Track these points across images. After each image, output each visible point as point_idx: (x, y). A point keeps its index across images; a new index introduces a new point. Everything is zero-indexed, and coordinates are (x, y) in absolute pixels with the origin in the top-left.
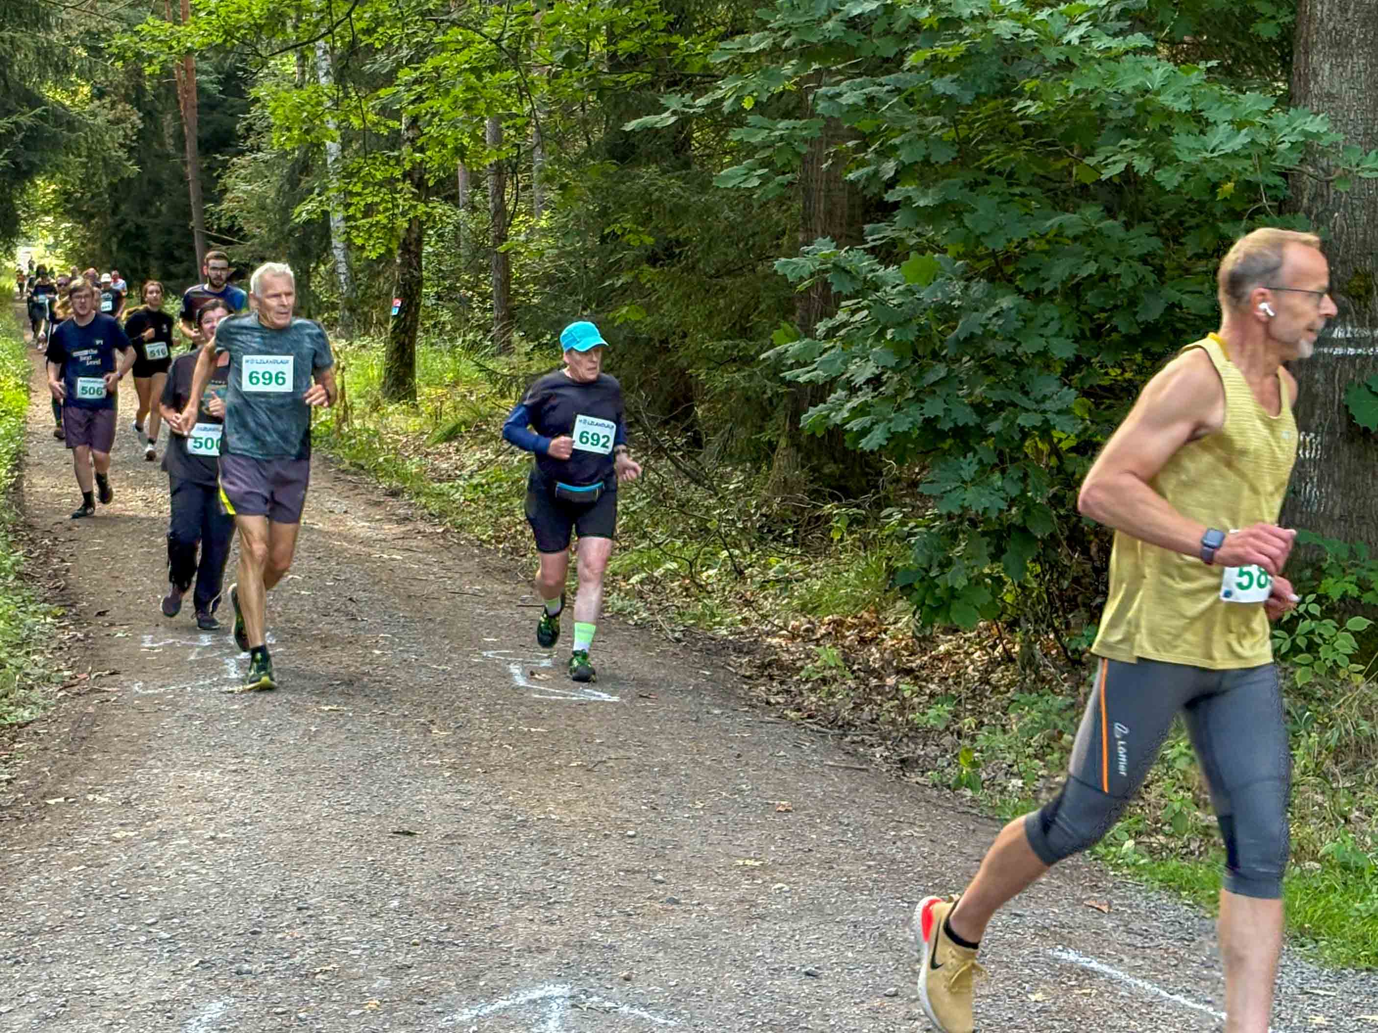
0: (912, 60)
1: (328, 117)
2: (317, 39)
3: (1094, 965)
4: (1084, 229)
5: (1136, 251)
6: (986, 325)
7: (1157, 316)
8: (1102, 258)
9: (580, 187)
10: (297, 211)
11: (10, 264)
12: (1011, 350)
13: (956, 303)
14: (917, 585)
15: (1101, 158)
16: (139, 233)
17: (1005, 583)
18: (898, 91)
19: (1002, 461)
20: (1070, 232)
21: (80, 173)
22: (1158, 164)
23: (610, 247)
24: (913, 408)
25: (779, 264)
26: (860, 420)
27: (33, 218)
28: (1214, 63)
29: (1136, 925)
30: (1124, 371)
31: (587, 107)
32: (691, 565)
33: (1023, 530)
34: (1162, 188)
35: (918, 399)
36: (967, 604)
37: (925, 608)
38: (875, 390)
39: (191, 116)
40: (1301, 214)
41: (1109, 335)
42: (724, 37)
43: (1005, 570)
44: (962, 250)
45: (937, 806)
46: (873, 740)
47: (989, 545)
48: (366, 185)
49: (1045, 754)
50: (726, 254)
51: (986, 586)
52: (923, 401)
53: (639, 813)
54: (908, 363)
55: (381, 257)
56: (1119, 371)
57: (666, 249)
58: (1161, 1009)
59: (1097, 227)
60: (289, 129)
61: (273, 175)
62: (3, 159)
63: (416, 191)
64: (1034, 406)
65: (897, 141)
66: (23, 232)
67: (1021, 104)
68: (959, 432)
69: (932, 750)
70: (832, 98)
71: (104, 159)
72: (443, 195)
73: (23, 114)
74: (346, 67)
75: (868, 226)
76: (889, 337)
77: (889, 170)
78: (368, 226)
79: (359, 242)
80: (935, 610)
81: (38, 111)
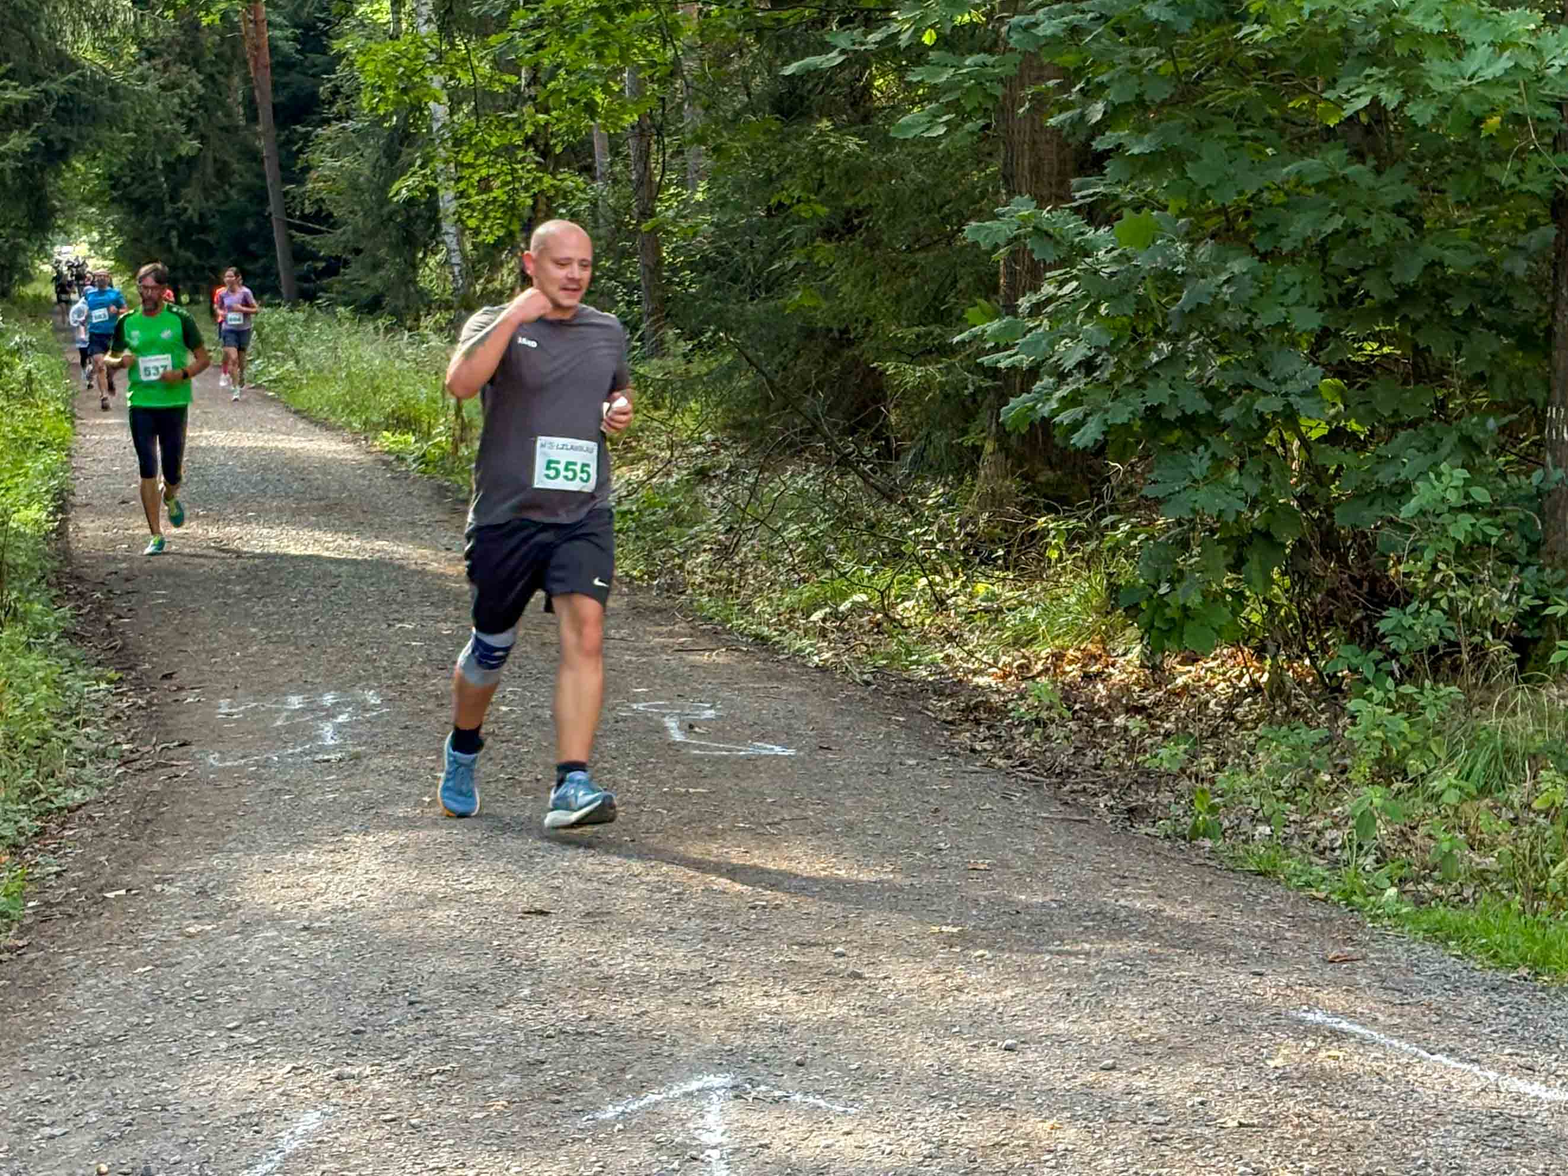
1: (430, 73)
3: (1345, 1025)
4: (1327, 176)
5: (1390, 201)
6: (1215, 295)
7: (1415, 278)
8: (1349, 210)
9: (737, 149)
10: (395, 187)
12: (1245, 322)
13: (1180, 269)
14: (1144, 605)
15: (1342, 90)
16: (204, 224)
17: (1247, 599)
18: (1104, 18)
19: (1240, 454)
20: (1310, 181)
21: (128, 151)
22: (1409, 96)
23: (778, 220)
24: (1133, 395)
25: (970, 229)
26: (1071, 411)
30: (1382, 344)
32: (884, 596)
33: (1267, 535)
34: (1416, 125)
35: (1139, 385)
36: (1202, 625)
37: (1154, 632)
38: (1087, 375)
39: (264, 80)
41: (1362, 303)
43: (1247, 584)
44: (1184, 206)
45: (1168, 859)
46: (1097, 787)
47: (1226, 553)
48: (479, 153)
49: (1296, 797)
50: (916, 225)
51: (1226, 604)
52: (1145, 387)
54: (1126, 342)
56: (1375, 345)
57: (844, 221)
59: (1342, 173)
60: (381, 89)
61: (367, 146)
62: (31, 136)
63: (542, 160)
64: (1275, 388)
65: (1104, 78)
66: (59, 227)
67: (1246, 30)
68: (1188, 421)
69: (1166, 797)
70: (1026, 29)
71: (156, 133)
72: (576, 166)
73: (53, 80)
74: (450, 11)
75: (1075, 182)
76: (1103, 310)
77: (1096, 112)
78: (483, 204)
79: (472, 223)
80: (1166, 634)
81: (72, 76)
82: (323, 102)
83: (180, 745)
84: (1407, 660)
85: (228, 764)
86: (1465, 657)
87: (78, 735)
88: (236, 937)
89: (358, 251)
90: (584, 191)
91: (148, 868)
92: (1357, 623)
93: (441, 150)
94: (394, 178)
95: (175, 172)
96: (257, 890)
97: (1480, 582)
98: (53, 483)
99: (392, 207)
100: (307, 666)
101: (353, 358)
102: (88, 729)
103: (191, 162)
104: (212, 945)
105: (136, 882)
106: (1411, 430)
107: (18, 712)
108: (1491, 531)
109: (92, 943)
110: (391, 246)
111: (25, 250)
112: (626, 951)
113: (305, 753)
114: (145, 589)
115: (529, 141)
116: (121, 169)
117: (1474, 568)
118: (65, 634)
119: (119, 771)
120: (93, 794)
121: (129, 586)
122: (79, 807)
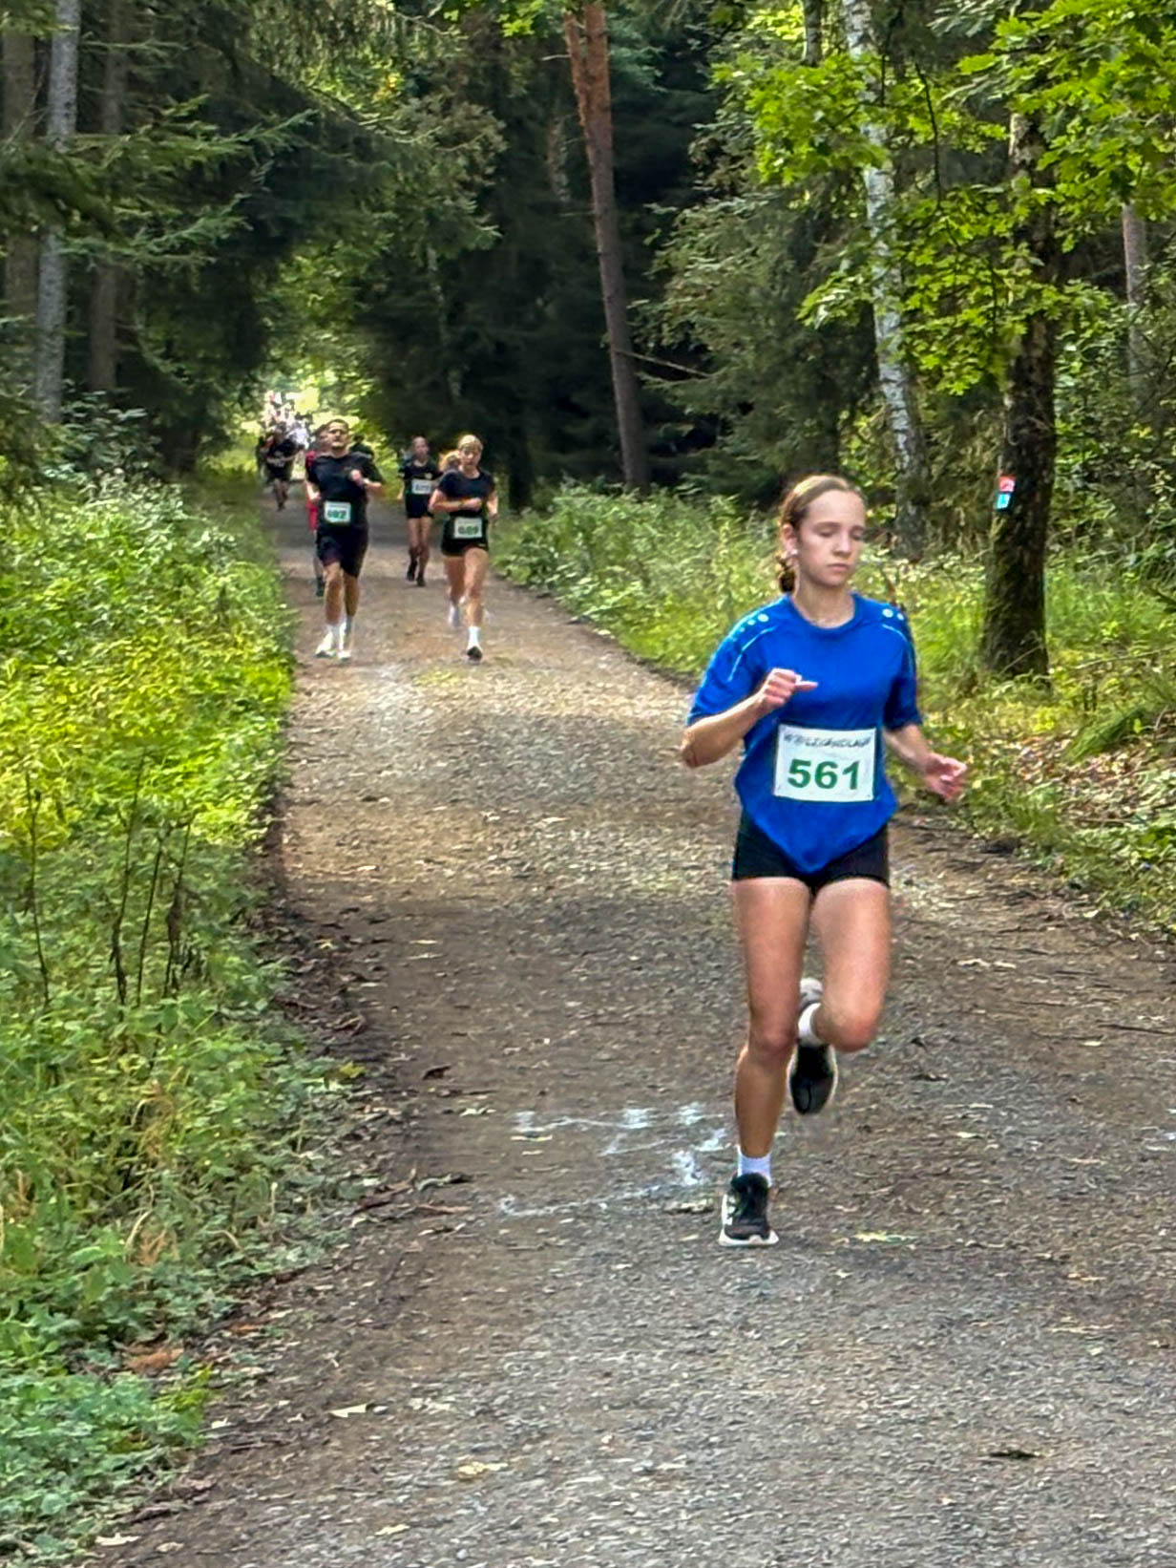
1: (865, 120)
10: (808, 303)
21: (384, 240)
48: (941, 250)
55: (971, 392)
60: (788, 144)
61: (761, 239)
62: (231, 214)
63: (1041, 263)
66: (274, 360)
71: (430, 215)
72: (1095, 275)
73: (267, 125)
74: (898, 22)
78: (946, 332)
79: (928, 363)
81: (298, 119)
82: (695, 166)
83: (455, 1182)
85: (530, 1212)
87: (294, 1161)
88: (539, 1482)
89: (745, 408)
90: (1106, 316)
91: (401, 1372)
93: (881, 244)
94: (806, 289)
95: (456, 275)
96: (574, 1411)
98: (258, 766)
99: (801, 336)
100: (655, 1063)
101: (735, 577)
102: (310, 1154)
103: (482, 259)
104: (499, 1494)
105: (380, 1394)
107: (200, 1122)
109: (315, 1487)
110: (797, 398)
111: (219, 398)
112: (1151, 1520)
113: (649, 1199)
114: (402, 937)
115: (1020, 234)
116: (370, 269)
118: (276, 1003)
119: (356, 1220)
120: (317, 1255)
121: (374, 931)
122: (294, 1275)
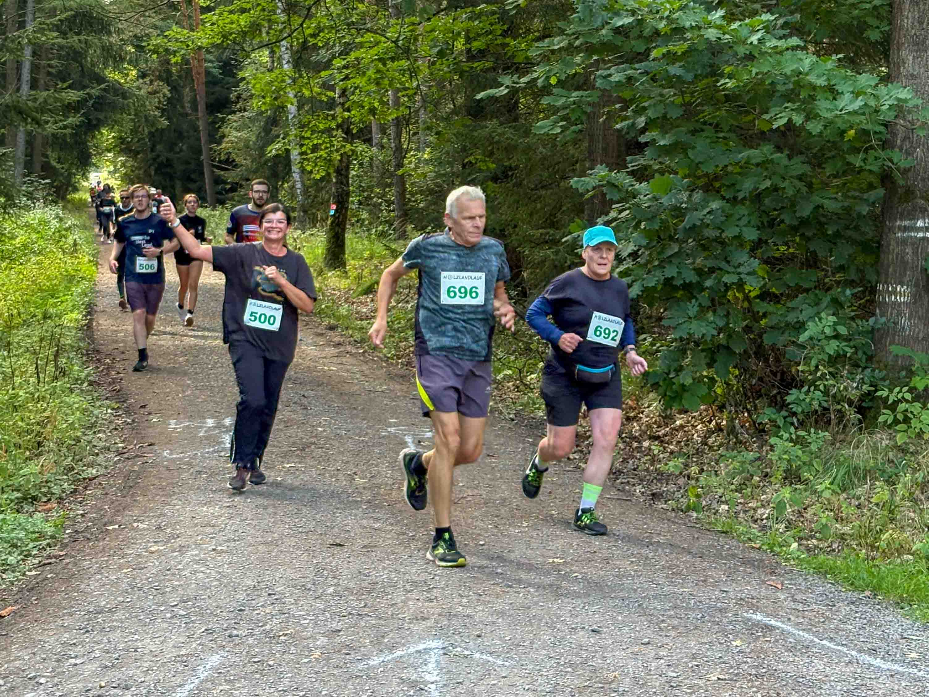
0: (654, 54)
1: (289, 89)
2: (282, 40)
3: (773, 622)
4: (763, 159)
5: (795, 173)
6: (702, 220)
7: (808, 214)
8: (774, 177)
9: (449, 134)
10: (269, 149)
11: (85, 184)
12: (718, 235)
13: (684, 205)
14: (661, 383)
15: (772, 114)
16: (169, 163)
17: (716, 381)
18: (646, 73)
19: (714, 305)
20: (754, 161)
21: (130, 125)
22: (808, 118)
23: (468, 171)
24: (658, 271)
25: (573, 181)
27: (100, 154)
28: (841, 56)
29: (799, 597)
30: (789, 247)
31: (453, 83)
32: (520, 372)
33: (728, 348)
34: (811, 133)
35: (661, 267)
36: (692, 395)
37: (666, 398)
38: (633, 261)
39: (202, 90)
40: (897, 150)
41: (779, 225)
42: (538, 39)
43: (716, 373)
44: (687, 172)
45: (674, 523)
46: (635, 481)
47: (705, 357)
48: (313, 132)
49: (742, 489)
50: (541, 176)
51: (705, 383)
52: (664, 267)
53: (487, 530)
54: (655, 243)
55: (322, 179)
56: (785, 248)
57: (503, 172)
58: (814, 650)
59: (770, 158)
60: (263, 97)
61: (254, 126)
62: (80, 117)
63: (345, 136)
64: (733, 270)
65: (646, 104)
66: (93, 163)
67: (722, 81)
68: (687, 287)
69: (672, 487)
70: (605, 77)
71: (146, 117)
72: (363, 139)
73: (93, 88)
75: (629, 158)
76: (642, 227)
77: (641, 121)
78: (314, 158)
79: (308, 168)
80: (673, 399)
81: (103, 86)
82: (232, 102)
83: (149, 445)
84: (801, 417)
85: (174, 456)
86: (833, 417)
88: (177, 553)
90: (366, 152)
91: (130, 513)
92: (775, 396)
93: (293, 129)
94: (269, 144)
95: (154, 137)
97: (842, 377)
98: (86, 299)
99: (267, 159)
100: (216, 403)
102: (101, 435)
103: (163, 132)
104: (164, 558)
105: (124, 521)
106: (805, 294)
108: (847, 349)
109: (100, 555)
111: (75, 175)
113: (214, 451)
115: (339, 127)
116: (126, 134)
117: (837, 369)
119: (116, 459)
120: (102, 471)
122: (95, 478)
